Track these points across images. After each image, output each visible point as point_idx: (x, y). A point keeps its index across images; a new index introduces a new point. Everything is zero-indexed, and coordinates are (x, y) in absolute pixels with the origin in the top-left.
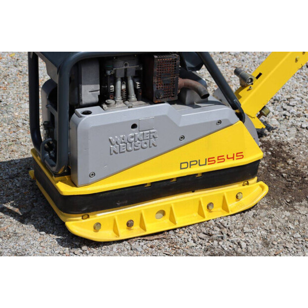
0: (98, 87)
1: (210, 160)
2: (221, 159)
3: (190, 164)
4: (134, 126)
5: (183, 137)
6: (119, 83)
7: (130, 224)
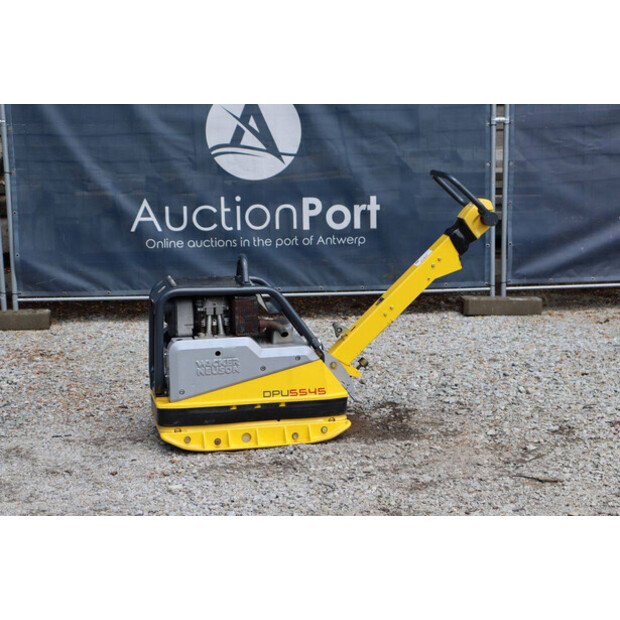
0: (192, 322)
1: (292, 392)
2: (303, 392)
3: (273, 394)
4: (218, 353)
5: (263, 368)
6: (210, 318)
7: (217, 442)
